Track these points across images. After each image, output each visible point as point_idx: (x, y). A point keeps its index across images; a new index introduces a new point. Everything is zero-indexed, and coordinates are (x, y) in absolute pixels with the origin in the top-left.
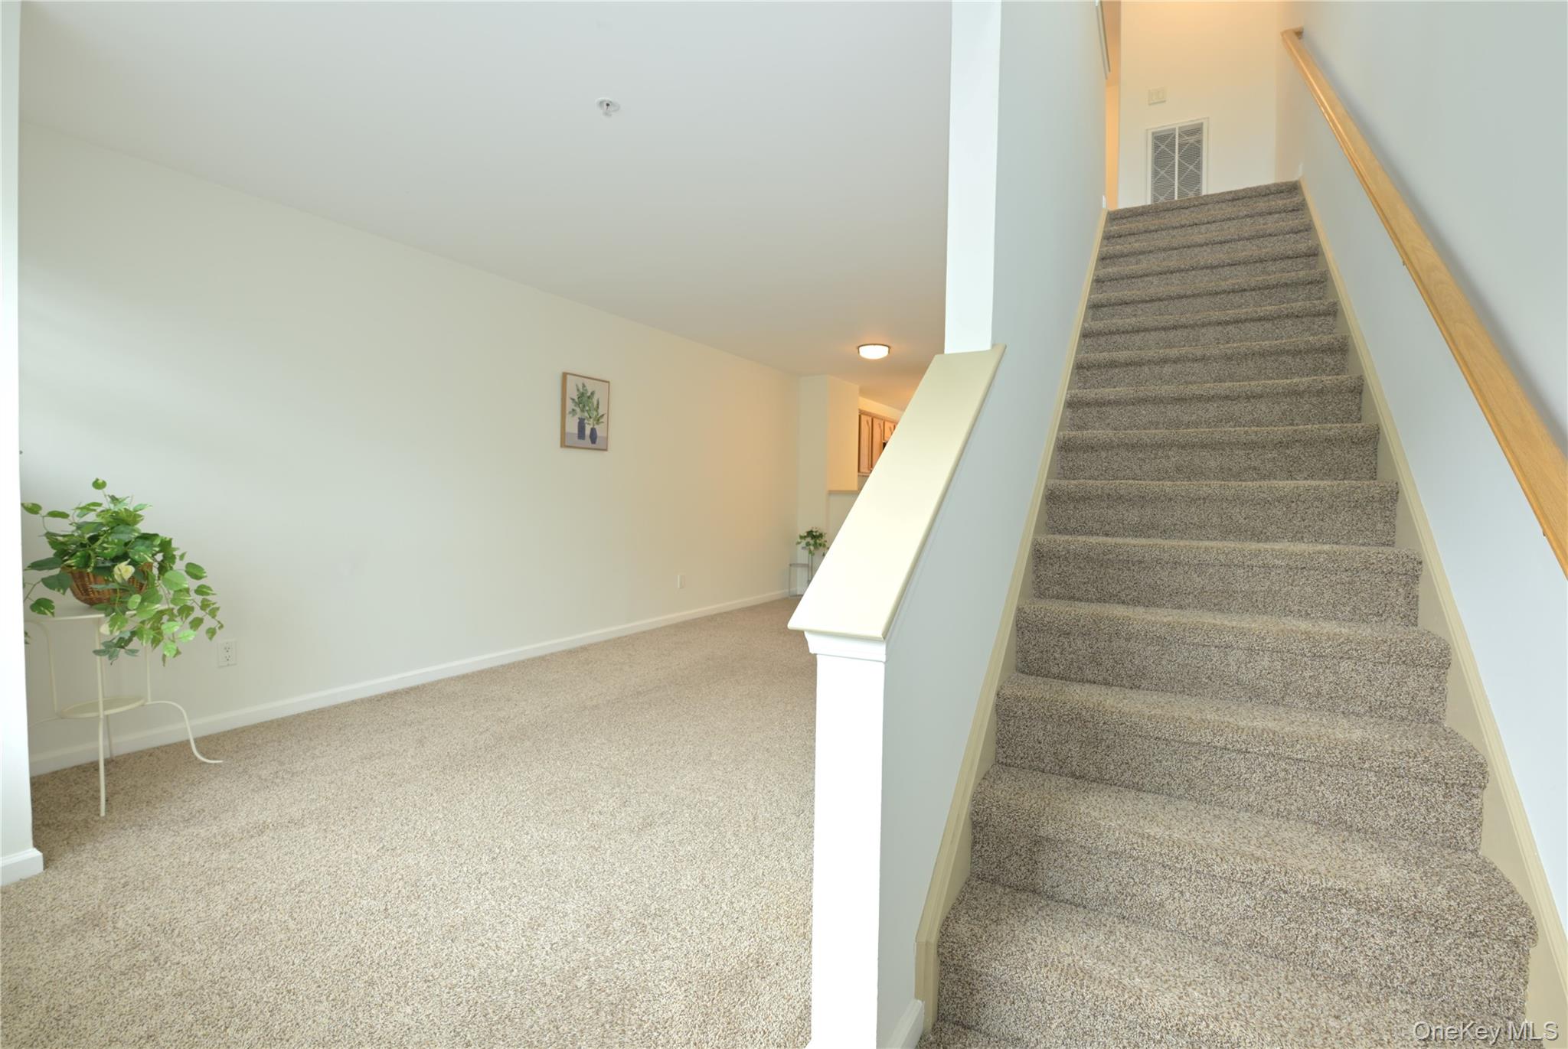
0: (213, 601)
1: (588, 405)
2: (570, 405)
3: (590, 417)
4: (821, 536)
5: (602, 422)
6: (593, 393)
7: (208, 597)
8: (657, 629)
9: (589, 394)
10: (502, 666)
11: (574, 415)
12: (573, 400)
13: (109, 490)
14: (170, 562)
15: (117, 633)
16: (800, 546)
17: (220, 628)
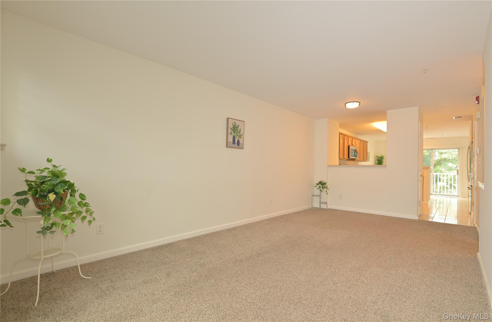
0: (91, 209)
1: (236, 131)
2: (230, 131)
3: (237, 136)
4: (325, 184)
5: (242, 137)
6: (238, 126)
7: (88, 207)
8: (262, 221)
9: (237, 126)
10: (203, 235)
11: (231, 135)
12: (231, 128)
13: (53, 163)
14: (73, 193)
15: (46, 224)
16: (316, 188)
17: (93, 220)
